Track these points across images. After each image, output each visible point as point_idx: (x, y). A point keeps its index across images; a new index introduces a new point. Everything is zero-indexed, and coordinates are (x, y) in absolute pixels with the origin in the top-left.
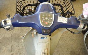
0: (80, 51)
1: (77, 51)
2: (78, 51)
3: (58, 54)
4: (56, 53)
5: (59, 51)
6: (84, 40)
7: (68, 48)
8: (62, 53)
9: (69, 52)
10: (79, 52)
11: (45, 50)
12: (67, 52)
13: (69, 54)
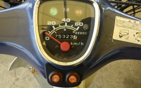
3: (99, 82)
4: (97, 80)
5: (102, 77)
7: (120, 72)
8: (108, 81)
9: (123, 80)
12: (118, 80)
13: (122, 84)
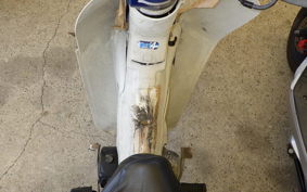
0: (273, 129)
1: (262, 126)
2: (266, 127)
3: (194, 129)
5: (200, 121)
6: (292, 87)
8: (209, 128)
10: (267, 131)
11: (149, 89)
12: (227, 128)
13: (233, 134)
